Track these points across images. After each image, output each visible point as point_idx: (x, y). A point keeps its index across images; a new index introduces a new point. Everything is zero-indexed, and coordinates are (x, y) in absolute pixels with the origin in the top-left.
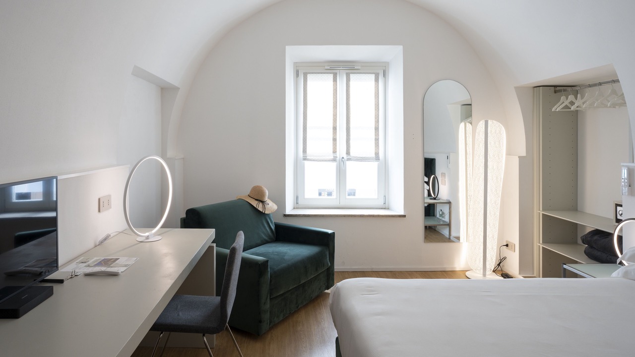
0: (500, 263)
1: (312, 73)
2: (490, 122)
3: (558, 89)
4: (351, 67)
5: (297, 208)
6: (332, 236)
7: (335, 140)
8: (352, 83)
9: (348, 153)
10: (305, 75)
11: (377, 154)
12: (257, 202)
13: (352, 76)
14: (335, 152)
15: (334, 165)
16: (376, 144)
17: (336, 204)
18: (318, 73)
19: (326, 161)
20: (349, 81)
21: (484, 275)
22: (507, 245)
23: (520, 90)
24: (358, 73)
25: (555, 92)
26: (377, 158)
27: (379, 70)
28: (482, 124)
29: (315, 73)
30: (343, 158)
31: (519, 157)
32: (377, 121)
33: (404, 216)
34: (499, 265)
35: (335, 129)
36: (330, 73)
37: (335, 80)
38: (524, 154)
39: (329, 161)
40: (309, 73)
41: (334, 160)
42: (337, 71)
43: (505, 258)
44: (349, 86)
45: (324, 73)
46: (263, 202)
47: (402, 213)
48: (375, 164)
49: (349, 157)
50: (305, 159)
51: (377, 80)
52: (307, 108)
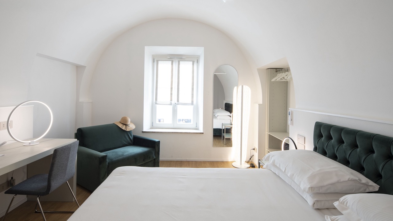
0: (251, 158)
1: (161, 60)
2: (244, 86)
3: (278, 70)
4: (180, 58)
5: (152, 128)
6: (159, 143)
7: (171, 94)
8: (181, 66)
9: (178, 101)
10: (157, 61)
11: (192, 102)
12: (122, 125)
13: (181, 62)
14: (171, 100)
15: (171, 107)
16: (192, 97)
17: (172, 126)
18: (164, 60)
19: (166, 105)
20: (179, 64)
21: (241, 164)
22: (254, 149)
23: (260, 70)
24: (184, 61)
25: (276, 72)
26: (192, 104)
27: (194, 59)
28: (240, 87)
29: (163, 60)
30: (176, 103)
31: (259, 104)
32: (193, 85)
33: (203, 133)
34: (250, 159)
35: (172, 88)
36: (170, 61)
37: (172, 64)
38: (261, 103)
39: (168, 105)
40: (159, 60)
41: (171, 104)
42: (174, 60)
43: (253, 155)
44: (179, 67)
45: (167, 61)
46: (126, 125)
47: (202, 132)
48: (192, 107)
49: (178, 103)
50: (156, 104)
51: (193, 64)
52: (158, 78)
